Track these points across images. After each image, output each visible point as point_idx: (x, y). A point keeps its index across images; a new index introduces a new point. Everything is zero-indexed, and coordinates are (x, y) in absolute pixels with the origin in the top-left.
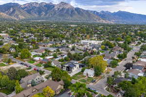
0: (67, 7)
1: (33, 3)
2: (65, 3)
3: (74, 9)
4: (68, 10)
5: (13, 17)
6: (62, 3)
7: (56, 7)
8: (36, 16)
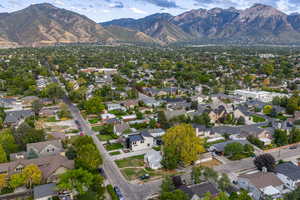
0: (266, 14)
1: (196, 11)
2: (265, 6)
3: (284, 19)
4: (270, 20)
5: (156, 40)
6: (256, 5)
7: (241, 16)
8: (199, 35)
